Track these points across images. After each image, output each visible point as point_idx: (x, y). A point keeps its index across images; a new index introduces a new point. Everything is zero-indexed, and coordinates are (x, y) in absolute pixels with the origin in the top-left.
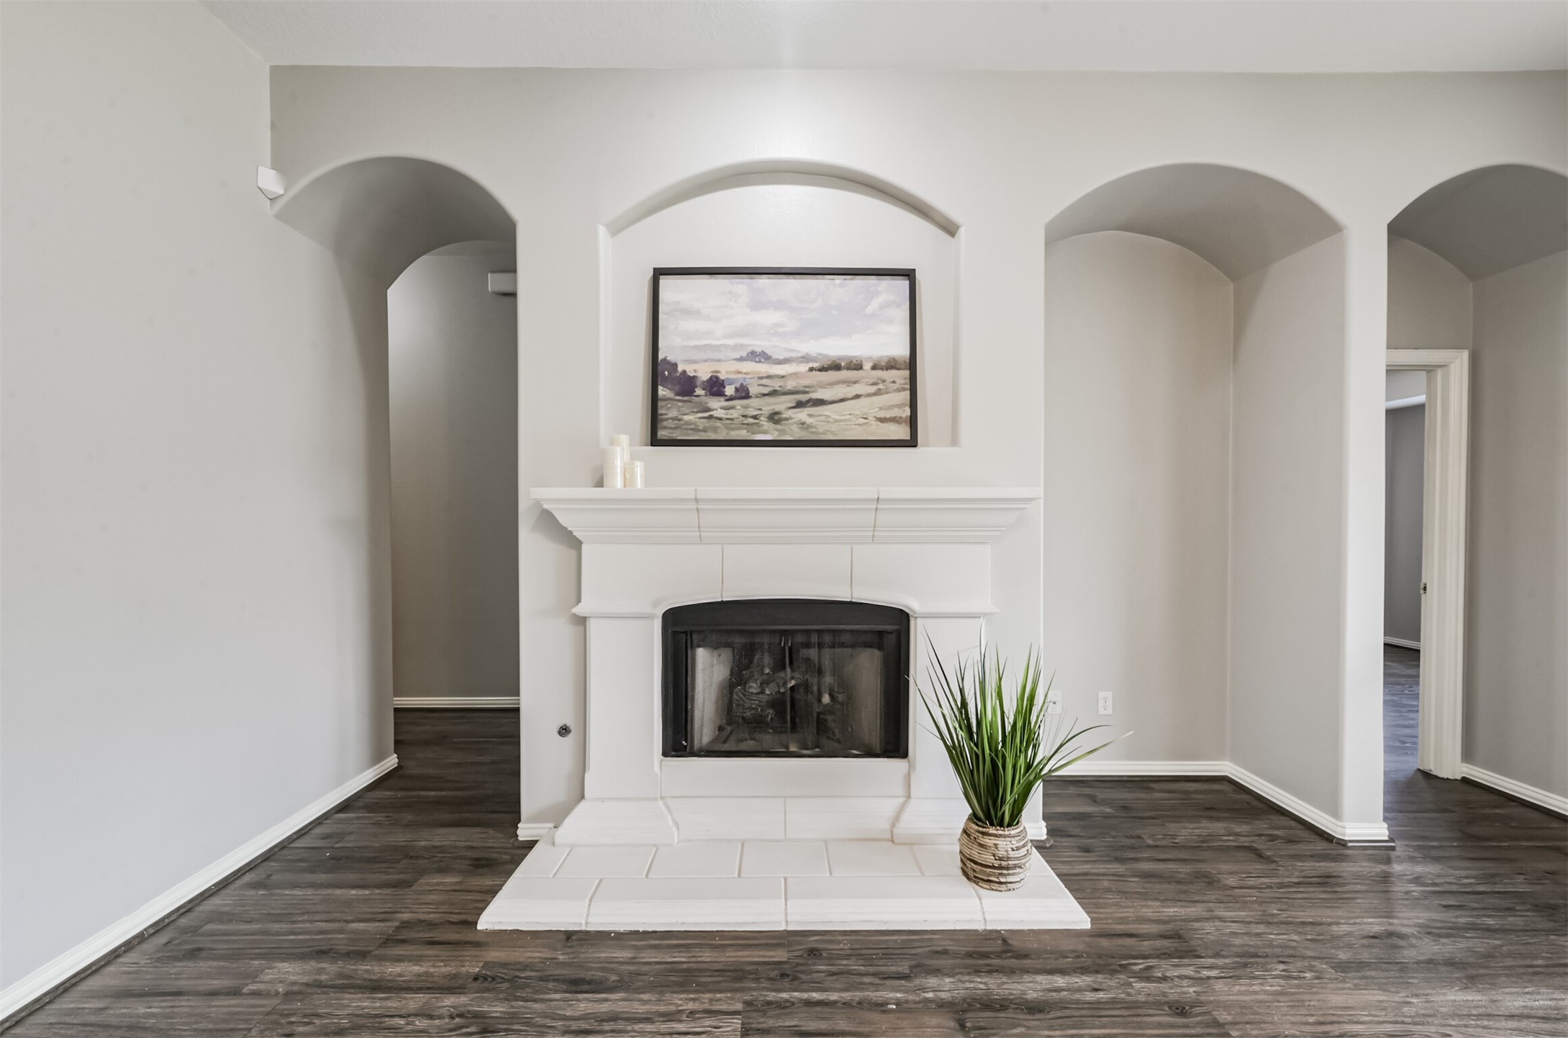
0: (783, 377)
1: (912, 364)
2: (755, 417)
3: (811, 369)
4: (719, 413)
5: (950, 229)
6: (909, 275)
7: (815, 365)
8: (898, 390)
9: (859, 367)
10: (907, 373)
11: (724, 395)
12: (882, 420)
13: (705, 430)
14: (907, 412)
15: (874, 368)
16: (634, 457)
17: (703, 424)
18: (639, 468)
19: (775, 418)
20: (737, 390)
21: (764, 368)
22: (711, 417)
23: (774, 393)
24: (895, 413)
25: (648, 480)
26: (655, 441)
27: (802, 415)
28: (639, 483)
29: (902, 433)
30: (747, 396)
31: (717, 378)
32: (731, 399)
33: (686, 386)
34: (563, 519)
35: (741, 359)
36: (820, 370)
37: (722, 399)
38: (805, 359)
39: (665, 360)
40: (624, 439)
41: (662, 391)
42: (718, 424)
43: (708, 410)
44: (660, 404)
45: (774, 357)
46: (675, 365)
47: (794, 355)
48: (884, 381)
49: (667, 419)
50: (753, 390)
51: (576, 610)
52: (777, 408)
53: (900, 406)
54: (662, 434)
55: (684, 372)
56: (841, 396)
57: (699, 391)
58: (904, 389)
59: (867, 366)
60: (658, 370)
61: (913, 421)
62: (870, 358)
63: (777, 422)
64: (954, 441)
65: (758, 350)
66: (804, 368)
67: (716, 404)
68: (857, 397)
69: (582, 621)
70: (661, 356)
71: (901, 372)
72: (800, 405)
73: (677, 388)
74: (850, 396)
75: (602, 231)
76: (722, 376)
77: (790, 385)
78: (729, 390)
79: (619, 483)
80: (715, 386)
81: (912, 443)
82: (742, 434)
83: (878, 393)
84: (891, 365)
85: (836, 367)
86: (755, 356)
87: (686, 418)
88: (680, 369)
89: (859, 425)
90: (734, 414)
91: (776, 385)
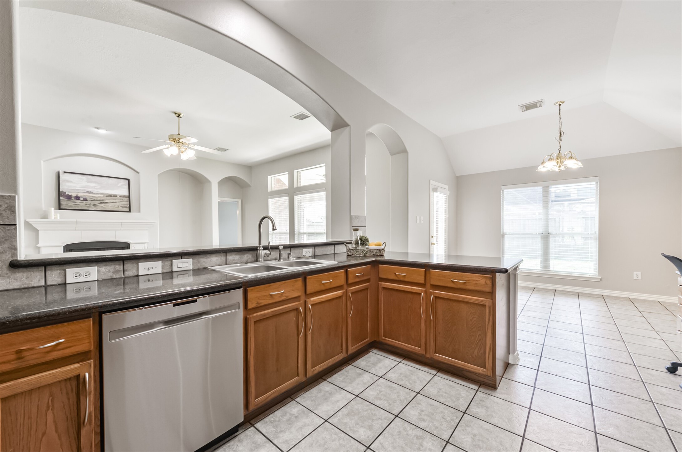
0: (96, 197)
1: (129, 197)
2: (89, 205)
3: (104, 196)
4: (79, 204)
5: (138, 173)
6: (128, 180)
7: (105, 195)
8: (126, 201)
9: (116, 196)
10: (128, 198)
11: (80, 200)
12: (122, 207)
13: (75, 207)
14: (128, 206)
15: (120, 197)
16: (55, 213)
17: (74, 206)
18: (58, 215)
19: (94, 205)
20: (84, 199)
21: (91, 195)
22: (76, 204)
23: (94, 200)
24: (125, 206)
25: (61, 218)
26: (60, 209)
27: (102, 205)
28: (58, 218)
29: (127, 210)
30: (87, 200)
31: (78, 196)
32: (82, 201)
33: (69, 197)
34: (34, 226)
35: (85, 193)
36: (106, 196)
37: (80, 201)
38: (102, 194)
39: (62, 191)
40: (53, 209)
41: (61, 198)
42: (79, 206)
43: (76, 203)
44: (61, 201)
45: (94, 193)
46: (65, 193)
47: (99, 193)
48: (122, 200)
49: (63, 204)
50: (88, 199)
51: (37, 246)
52: (95, 203)
53: (127, 204)
54: (62, 207)
55: (68, 194)
56: (112, 202)
57: (72, 199)
58: (128, 201)
59: (118, 196)
60: (60, 194)
61: (130, 208)
62: (119, 195)
63: (95, 206)
64: (139, 211)
65: (89, 191)
66: (102, 196)
67: (78, 202)
68: (116, 202)
69: (39, 248)
70: (61, 190)
71: (127, 198)
72: (101, 203)
73: (66, 198)
74: (114, 202)
75: (42, 162)
76: (79, 196)
77: (98, 199)
78: (81, 199)
79: (53, 218)
80: (77, 198)
81: (130, 211)
82: (86, 208)
83: (121, 202)
84: (124, 197)
85: (111, 196)
86: (88, 192)
87: (69, 204)
88: (67, 193)
89: (117, 208)
90: (82, 204)
91: (95, 199)
